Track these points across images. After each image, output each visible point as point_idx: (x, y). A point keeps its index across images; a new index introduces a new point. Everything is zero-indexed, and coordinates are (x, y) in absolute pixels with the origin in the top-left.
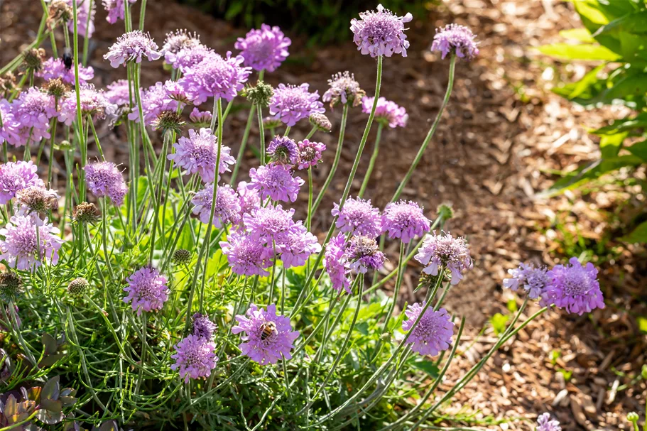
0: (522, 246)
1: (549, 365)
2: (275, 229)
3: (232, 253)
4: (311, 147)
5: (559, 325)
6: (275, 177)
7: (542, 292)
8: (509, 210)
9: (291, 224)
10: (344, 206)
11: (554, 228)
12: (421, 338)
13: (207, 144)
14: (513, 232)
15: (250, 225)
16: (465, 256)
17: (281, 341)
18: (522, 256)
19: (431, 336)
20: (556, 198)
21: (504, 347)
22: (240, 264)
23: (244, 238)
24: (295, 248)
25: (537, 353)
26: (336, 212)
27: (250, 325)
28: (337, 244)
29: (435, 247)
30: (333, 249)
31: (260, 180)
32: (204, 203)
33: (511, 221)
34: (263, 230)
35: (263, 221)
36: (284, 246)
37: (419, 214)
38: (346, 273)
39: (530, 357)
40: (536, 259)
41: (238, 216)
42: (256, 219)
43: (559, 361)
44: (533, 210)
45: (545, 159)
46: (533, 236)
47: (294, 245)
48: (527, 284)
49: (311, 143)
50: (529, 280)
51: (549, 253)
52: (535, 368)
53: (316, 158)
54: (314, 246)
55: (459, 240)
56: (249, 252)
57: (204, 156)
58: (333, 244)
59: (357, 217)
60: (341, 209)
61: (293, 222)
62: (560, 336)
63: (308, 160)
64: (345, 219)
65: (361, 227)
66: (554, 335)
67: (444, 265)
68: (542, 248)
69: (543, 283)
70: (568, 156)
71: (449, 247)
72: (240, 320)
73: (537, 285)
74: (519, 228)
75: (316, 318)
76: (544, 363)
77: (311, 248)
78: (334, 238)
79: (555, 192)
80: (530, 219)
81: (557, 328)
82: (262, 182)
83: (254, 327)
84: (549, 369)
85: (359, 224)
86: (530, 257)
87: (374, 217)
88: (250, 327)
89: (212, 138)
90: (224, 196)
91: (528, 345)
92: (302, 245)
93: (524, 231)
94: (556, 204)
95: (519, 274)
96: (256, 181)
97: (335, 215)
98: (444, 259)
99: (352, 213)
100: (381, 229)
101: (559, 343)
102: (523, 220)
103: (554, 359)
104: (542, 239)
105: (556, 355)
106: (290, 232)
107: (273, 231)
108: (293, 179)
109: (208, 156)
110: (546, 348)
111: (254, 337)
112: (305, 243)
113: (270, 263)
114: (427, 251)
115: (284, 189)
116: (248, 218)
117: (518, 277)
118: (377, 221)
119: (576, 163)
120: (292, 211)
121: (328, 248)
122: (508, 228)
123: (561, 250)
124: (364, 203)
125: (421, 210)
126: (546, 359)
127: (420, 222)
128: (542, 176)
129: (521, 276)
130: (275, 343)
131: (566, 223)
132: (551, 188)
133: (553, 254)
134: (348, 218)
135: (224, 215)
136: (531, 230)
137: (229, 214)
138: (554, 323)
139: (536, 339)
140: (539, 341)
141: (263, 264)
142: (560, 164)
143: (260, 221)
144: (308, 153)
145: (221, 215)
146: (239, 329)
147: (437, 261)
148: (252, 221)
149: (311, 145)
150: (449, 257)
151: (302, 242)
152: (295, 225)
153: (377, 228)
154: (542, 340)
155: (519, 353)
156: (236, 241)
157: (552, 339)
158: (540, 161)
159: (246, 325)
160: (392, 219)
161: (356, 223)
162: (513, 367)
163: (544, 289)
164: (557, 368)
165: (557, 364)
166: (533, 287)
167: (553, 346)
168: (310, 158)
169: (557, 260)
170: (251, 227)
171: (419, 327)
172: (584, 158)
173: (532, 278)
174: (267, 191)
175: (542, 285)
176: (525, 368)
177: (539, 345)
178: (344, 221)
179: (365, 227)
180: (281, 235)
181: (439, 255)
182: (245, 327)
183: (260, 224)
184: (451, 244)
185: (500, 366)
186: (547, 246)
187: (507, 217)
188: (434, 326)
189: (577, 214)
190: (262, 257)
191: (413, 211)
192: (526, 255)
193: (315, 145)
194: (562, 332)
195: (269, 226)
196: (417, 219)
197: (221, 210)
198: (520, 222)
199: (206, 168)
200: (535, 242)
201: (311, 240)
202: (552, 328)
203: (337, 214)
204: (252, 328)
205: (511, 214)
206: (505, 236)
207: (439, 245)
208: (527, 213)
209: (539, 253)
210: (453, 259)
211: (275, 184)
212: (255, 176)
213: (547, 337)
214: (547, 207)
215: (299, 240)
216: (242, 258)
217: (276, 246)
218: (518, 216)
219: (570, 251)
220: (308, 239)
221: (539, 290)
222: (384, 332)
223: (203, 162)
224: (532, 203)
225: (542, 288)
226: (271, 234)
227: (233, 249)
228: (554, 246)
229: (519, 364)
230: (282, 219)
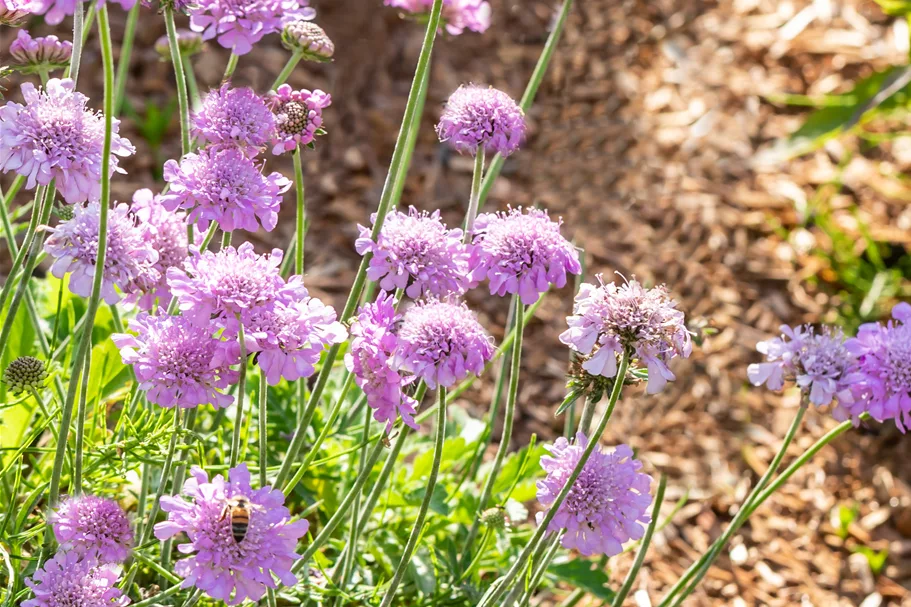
0: (741, 273)
1: (835, 541)
2: (244, 300)
3: (145, 360)
4: (298, 102)
5: (845, 446)
6: (224, 178)
7: (840, 388)
8: (703, 191)
9: (277, 286)
10: (383, 231)
11: (810, 225)
12: (581, 517)
13: (68, 115)
14: (716, 240)
15: (187, 294)
16: (673, 327)
17: (268, 545)
18: (743, 294)
19: (603, 510)
20: (804, 157)
21: (729, 507)
22: (165, 382)
23: (168, 323)
24: (288, 338)
25: (803, 514)
26: (367, 244)
27: (194, 516)
28: (378, 319)
29: (604, 313)
30: (370, 332)
31: (188, 185)
32: (75, 251)
33: (709, 216)
34: (217, 306)
35: (215, 283)
36: (263, 335)
37: (553, 234)
38: (403, 383)
39: (788, 524)
40: (777, 301)
41: (154, 274)
42: (198, 279)
43: (854, 529)
44: (755, 187)
45: (767, 68)
46: (764, 246)
47: (285, 331)
48: (803, 372)
49: (296, 92)
50: (807, 364)
51: (803, 283)
52: (802, 548)
53: (311, 126)
54: (328, 329)
55: (658, 291)
56: (184, 352)
57: (63, 142)
58: (368, 319)
59: (414, 252)
60: (376, 238)
61: (281, 280)
62: (848, 471)
63: (294, 133)
64: (388, 259)
65: (425, 277)
66: (835, 471)
67: (630, 352)
68: (784, 272)
69: (838, 369)
70: (818, 57)
71: (637, 309)
72: (172, 507)
73: (825, 373)
74: (731, 231)
75: (323, 482)
76: (821, 537)
77: (323, 335)
78: (368, 305)
79: (804, 145)
80: (750, 209)
81: (840, 455)
82: (195, 192)
83: (205, 521)
84: (833, 549)
85: (421, 270)
86: (762, 295)
87: (453, 249)
88: (195, 520)
89: (77, 102)
90: (119, 230)
91: (779, 499)
92: (303, 331)
93: (741, 238)
94: (805, 170)
95: (783, 351)
96: (182, 188)
97: (364, 253)
98: (629, 337)
99: (401, 245)
100: (470, 277)
101: (848, 486)
102: (736, 211)
103: (844, 525)
104: (784, 253)
105: (848, 516)
106: (277, 303)
107: (241, 304)
108: (264, 179)
109: (73, 142)
110: (822, 501)
111: (208, 542)
112: (308, 323)
113: (233, 374)
114: (589, 323)
115: (247, 203)
116: (180, 278)
117: (780, 359)
118: (459, 258)
119: (836, 72)
120: (277, 255)
121: (357, 329)
122: (705, 234)
123: (830, 275)
124: (427, 220)
125: (556, 226)
126: (825, 528)
127: (559, 253)
128: (765, 107)
129: (787, 355)
130: (255, 551)
131: (832, 211)
132: (794, 136)
133: (812, 285)
134: (395, 257)
135: (121, 273)
136: (756, 234)
137: (133, 269)
138: (833, 443)
139: (796, 482)
140: (805, 486)
141: (217, 378)
142: (803, 78)
143: (208, 284)
144: (293, 117)
145: (118, 275)
146: (171, 528)
147: (612, 344)
148: (189, 284)
149: (296, 97)
150: (637, 331)
151: (302, 323)
152: (288, 287)
153: (462, 273)
154: (811, 483)
155: (763, 517)
156: (150, 331)
157: (833, 479)
158: (757, 73)
159: (186, 517)
160: (494, 251)
161: (413, 268)
162: (754, 552)
163: (841, 383)
164: (851, 545)
165: (849, 536)
166: (818, 378)
167: (838, 496)
168: (297, 126)
169: (822, 298)
170: (189, 299)
171: (576, 491)
172: (854, 60)
173: (813, 358)
174: (208, 209)
175: (838, 373)
176: (779, 551)
177: (806, 495)
178: (387, 264)
179: (435, 275)
180: (259, 312)
181: (616, 329)
182: (184, 522)
183: (208, 291)
184: (640, 302)
185: (725, 550)
186: (798, 267)
187: (700, 208)
188: (608, 487)
189: (854, 186)
190: (214, 363)
191: (539, 230)
192: (752, 292)
193: (305, 97)
194: (853, 462)
195: (229, 294)
196: (551, 247)
197: (115, 263)
198: (731, 217)
199: (69, 169)
200: (769, 260)
201: (321, 318)
202: (830, 455)
203: (369, 249)
204: (200, 523)
205: (708, 201)
206: (701, 252)
207: (615, 307)
208: (743, 195)
209: (781, 285)
210: (649, 337)
211: (225, 194)
212: (177, 178)
213: (820, 476)
214: (784, 176)
215: (294, 319)
216: (169, 368)
217: (245, 336)
218: (725, 202)
219: (850, 275)
220: (316, 314)
221: (832, 383)
222: (484, 507)
223: (64, 158)
224: (751, 174)
225: (837, 379)
226: (235, 311)
227: (145, 348)
228: (812, 266)
229: (767, 543)
230: (258, 275)
